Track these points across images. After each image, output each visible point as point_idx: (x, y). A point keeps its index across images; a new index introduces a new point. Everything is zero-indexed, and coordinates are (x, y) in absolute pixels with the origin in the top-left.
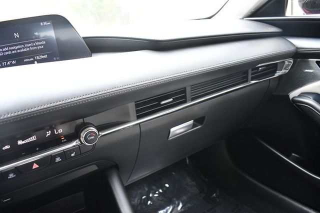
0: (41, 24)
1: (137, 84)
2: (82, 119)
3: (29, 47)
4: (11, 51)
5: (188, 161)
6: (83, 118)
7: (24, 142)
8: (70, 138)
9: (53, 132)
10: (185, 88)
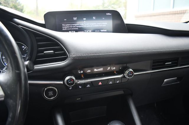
0: (107, 14)
1: (159, 50)
2: (125, 65)
3: (99, 25)
4: (90, 25)
5: (155, 105)
6: (126, 63)
7: (97, 70)
8: (119, 73)
9: (111, 68)
10: (178, 58)
